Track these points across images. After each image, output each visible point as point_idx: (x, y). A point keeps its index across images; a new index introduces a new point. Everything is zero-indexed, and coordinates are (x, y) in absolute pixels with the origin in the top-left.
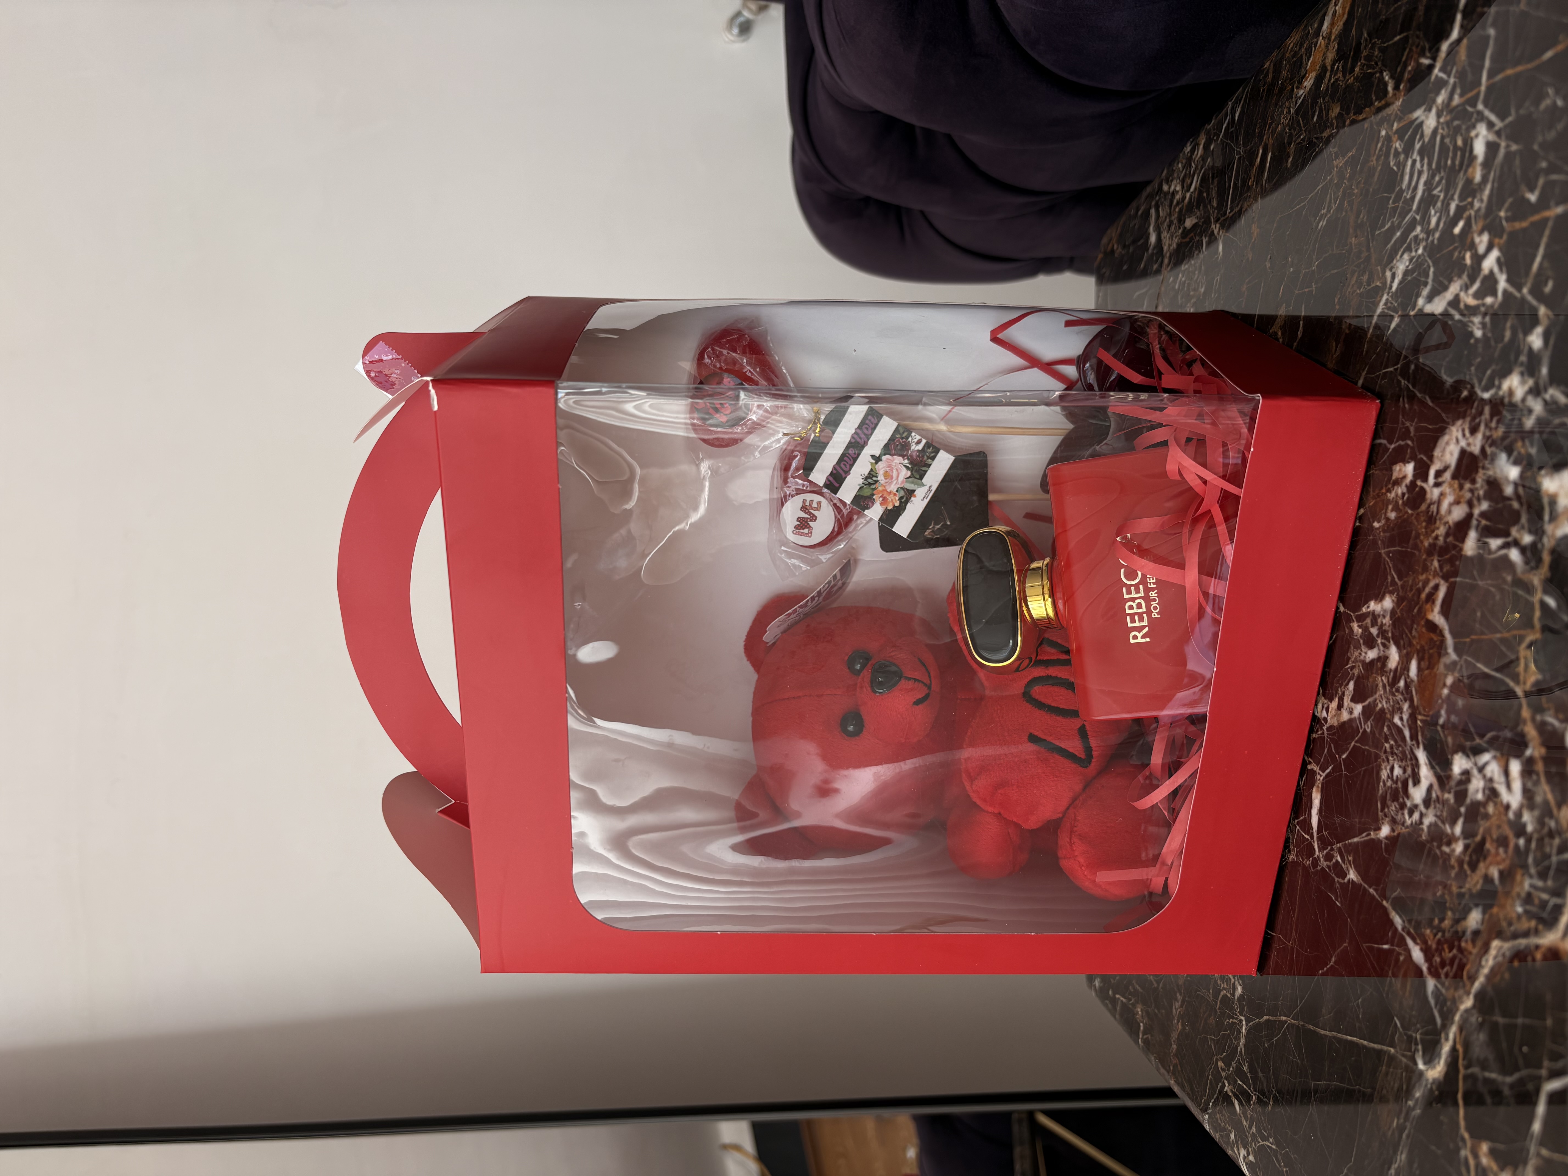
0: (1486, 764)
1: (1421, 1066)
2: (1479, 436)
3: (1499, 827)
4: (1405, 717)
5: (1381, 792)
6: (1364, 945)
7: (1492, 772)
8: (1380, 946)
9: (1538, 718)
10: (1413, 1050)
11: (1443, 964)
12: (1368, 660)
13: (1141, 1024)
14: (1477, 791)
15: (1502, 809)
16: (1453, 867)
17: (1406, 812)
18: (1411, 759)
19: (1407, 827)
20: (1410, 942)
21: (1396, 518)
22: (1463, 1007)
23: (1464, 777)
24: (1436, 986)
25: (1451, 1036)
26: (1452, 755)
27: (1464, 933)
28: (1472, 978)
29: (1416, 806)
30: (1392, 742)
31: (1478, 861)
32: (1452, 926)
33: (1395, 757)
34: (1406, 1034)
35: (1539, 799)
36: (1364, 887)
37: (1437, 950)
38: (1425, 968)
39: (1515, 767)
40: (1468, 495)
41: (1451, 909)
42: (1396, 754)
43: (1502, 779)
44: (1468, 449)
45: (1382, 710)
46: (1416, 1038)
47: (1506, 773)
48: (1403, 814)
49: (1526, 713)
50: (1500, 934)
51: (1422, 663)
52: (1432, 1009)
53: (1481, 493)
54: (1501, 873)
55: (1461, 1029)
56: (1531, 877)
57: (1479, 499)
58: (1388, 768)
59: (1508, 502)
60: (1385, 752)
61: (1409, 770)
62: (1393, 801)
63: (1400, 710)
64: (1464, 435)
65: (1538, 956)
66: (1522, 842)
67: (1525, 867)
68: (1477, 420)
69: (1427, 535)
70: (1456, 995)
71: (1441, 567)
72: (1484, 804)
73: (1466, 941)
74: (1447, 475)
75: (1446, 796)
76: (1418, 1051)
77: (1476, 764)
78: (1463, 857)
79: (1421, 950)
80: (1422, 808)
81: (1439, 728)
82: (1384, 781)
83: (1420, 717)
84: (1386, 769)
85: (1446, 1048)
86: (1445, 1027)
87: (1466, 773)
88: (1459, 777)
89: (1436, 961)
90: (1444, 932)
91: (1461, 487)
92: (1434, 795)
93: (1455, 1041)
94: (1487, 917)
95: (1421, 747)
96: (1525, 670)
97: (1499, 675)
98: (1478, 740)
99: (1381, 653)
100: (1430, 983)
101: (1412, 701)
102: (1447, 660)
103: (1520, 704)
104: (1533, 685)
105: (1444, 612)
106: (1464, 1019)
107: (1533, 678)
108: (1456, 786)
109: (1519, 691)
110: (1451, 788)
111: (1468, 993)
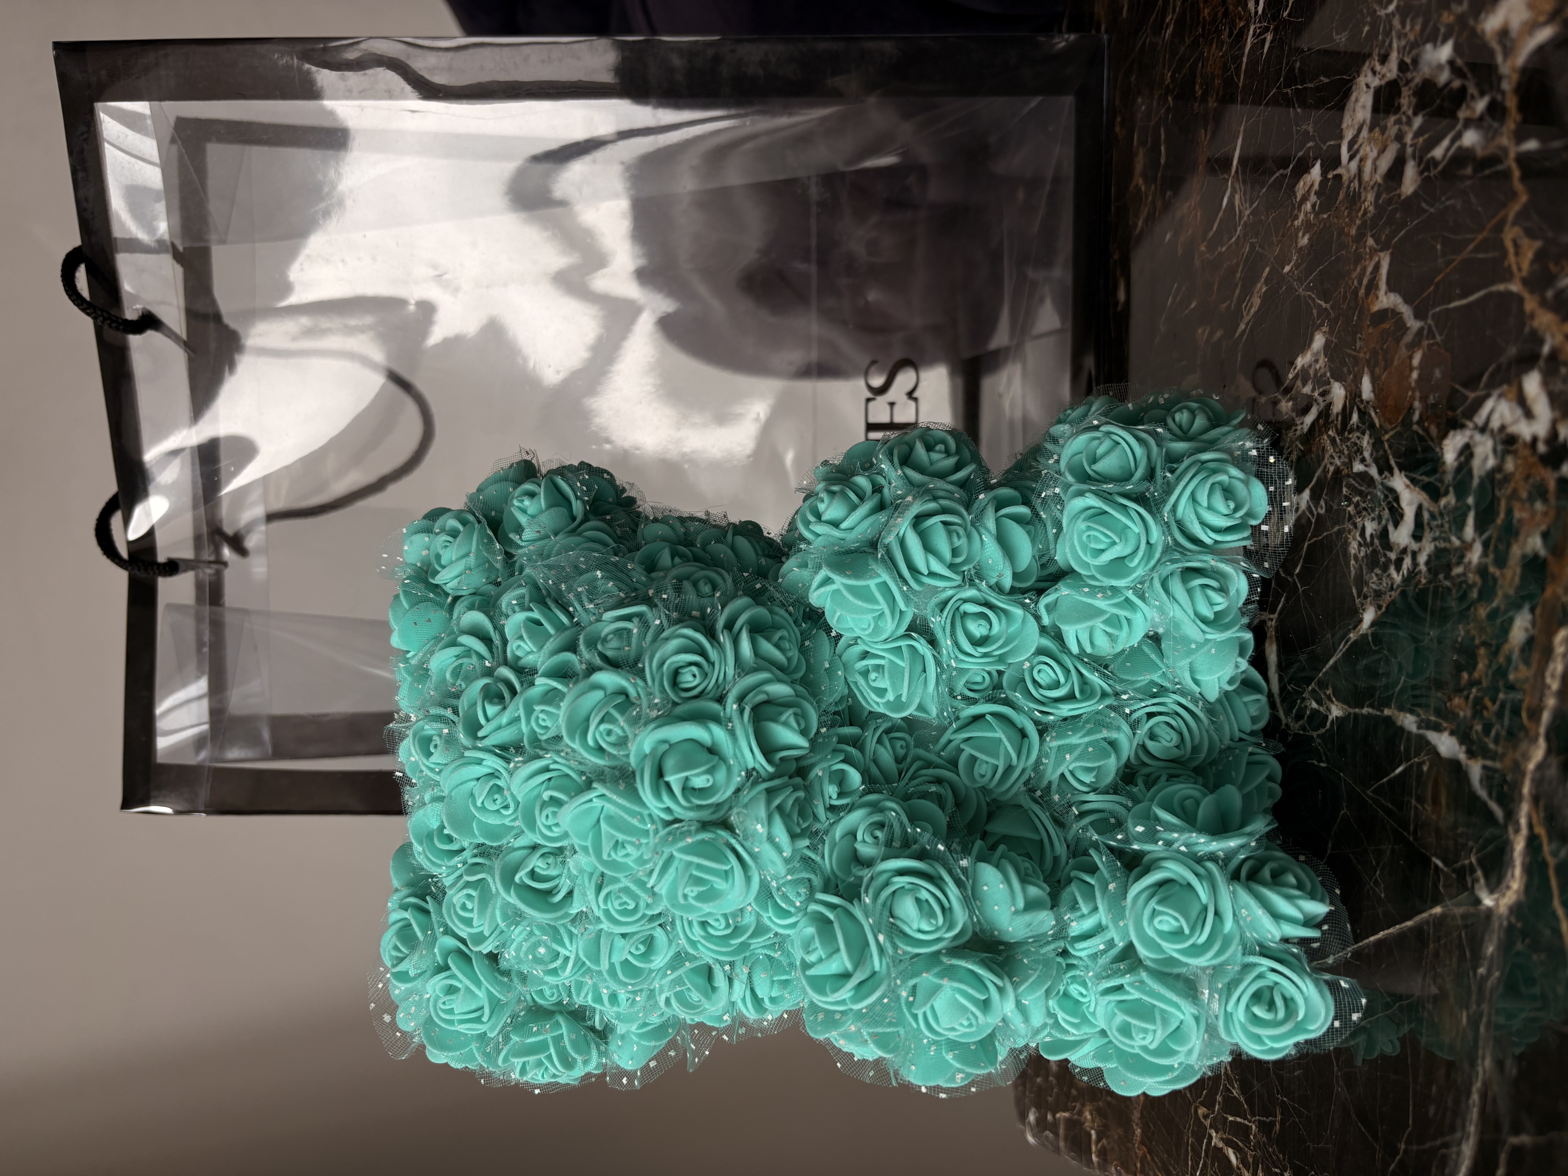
0: (1491, 412)
1: (1488, 901)
2: (1394, 56)
3: (1527, 478)
4: (1367, 454)
5: (1353, 572)
6: (1369, 792)
7: (1502, 416)
8: (1392, 775)
9: (1550, 294)
10: (1469, 885)
11: (1487, 729)
12: (1306, 428)
13: (1093, 1132)
14: (1486, 459)
15: (1527, 452)
16: (1474, 584)
17: (1392, 570)
18: (1386, 497)
19: (1398, 586)
20: (1432, 736)
21: (1309, 239)
22: (1531, 766)
23: (1462, 459)
24: (1484, 767)
25: (1523, 821)
26: (1440, 444)
27: (1509, 659)
28: (1535, 714)
29: (1404, 551)
30: (1357, 499)
31: (1509, 546)
32: (1489, 666)
33: (1364, 513)
34: (1454, 871)
36: (1355, 714)
37: (1474, 716)
38: (1462, 757)
39: (1532, 384)
40: (1393, 131)
41: (1484, 644)
42: (1365, 509)
43: (1519, 412)
44: (1383, 82)
45: (1338, 471)
46: (1471, 864)
47: (1522, 401)
48: (1389, 575)
49: (1530, 304)
51: (1377, 370)
52: (1485, 804)
53: (1410, 112)
54: (1545, 536)
55: (1536, 799)
57: (1409, 123)
58: (1358, 535)
59: (1446, 91)
60: (1350, 517)
61: (1386, 514)
62: (1372, 571)
63: (1360, 450)
64: (1374, 73)
68: (1387, 43)
69: (1352, 220)
70: (1518, 756)
71: (1377, 241)
72: (1498, 469)
73: (1516, 669)
74: (1365, 133)
75: (1443, 502)
76: (1477, 880)
78: (1484, 560)
79: (1452, 733)
80: (1414, 546)
81: (1415, 427)
82: (1356, 558)
83: (1387, 437)
84: (1354, 539)
85: (1519, 845)
86: (1511, 815)
87: (1467, 452)
88: (1456, 464)
89: (1477, 732)
90: (1478, 682)
91: (1383, 130)
92: (1426, 516)
93: (1530, 826)
94: (1538, 611)
95: (1396, 471)
96: (1517, 254)
97: (1481, 293)
98: (1472, 395)
99: (1322, 404)
100: (1475, 770)
101: (1372, 426)
102: (1408, 338)
103: (1520, 300)
104: (1532, 263)
105: (1392, 287)
106: (1538, 783)
107: (1530, 255)
108: (1454, 479)
109: (1515, 287)
110: (1449, 486)
111: (1534, 740)
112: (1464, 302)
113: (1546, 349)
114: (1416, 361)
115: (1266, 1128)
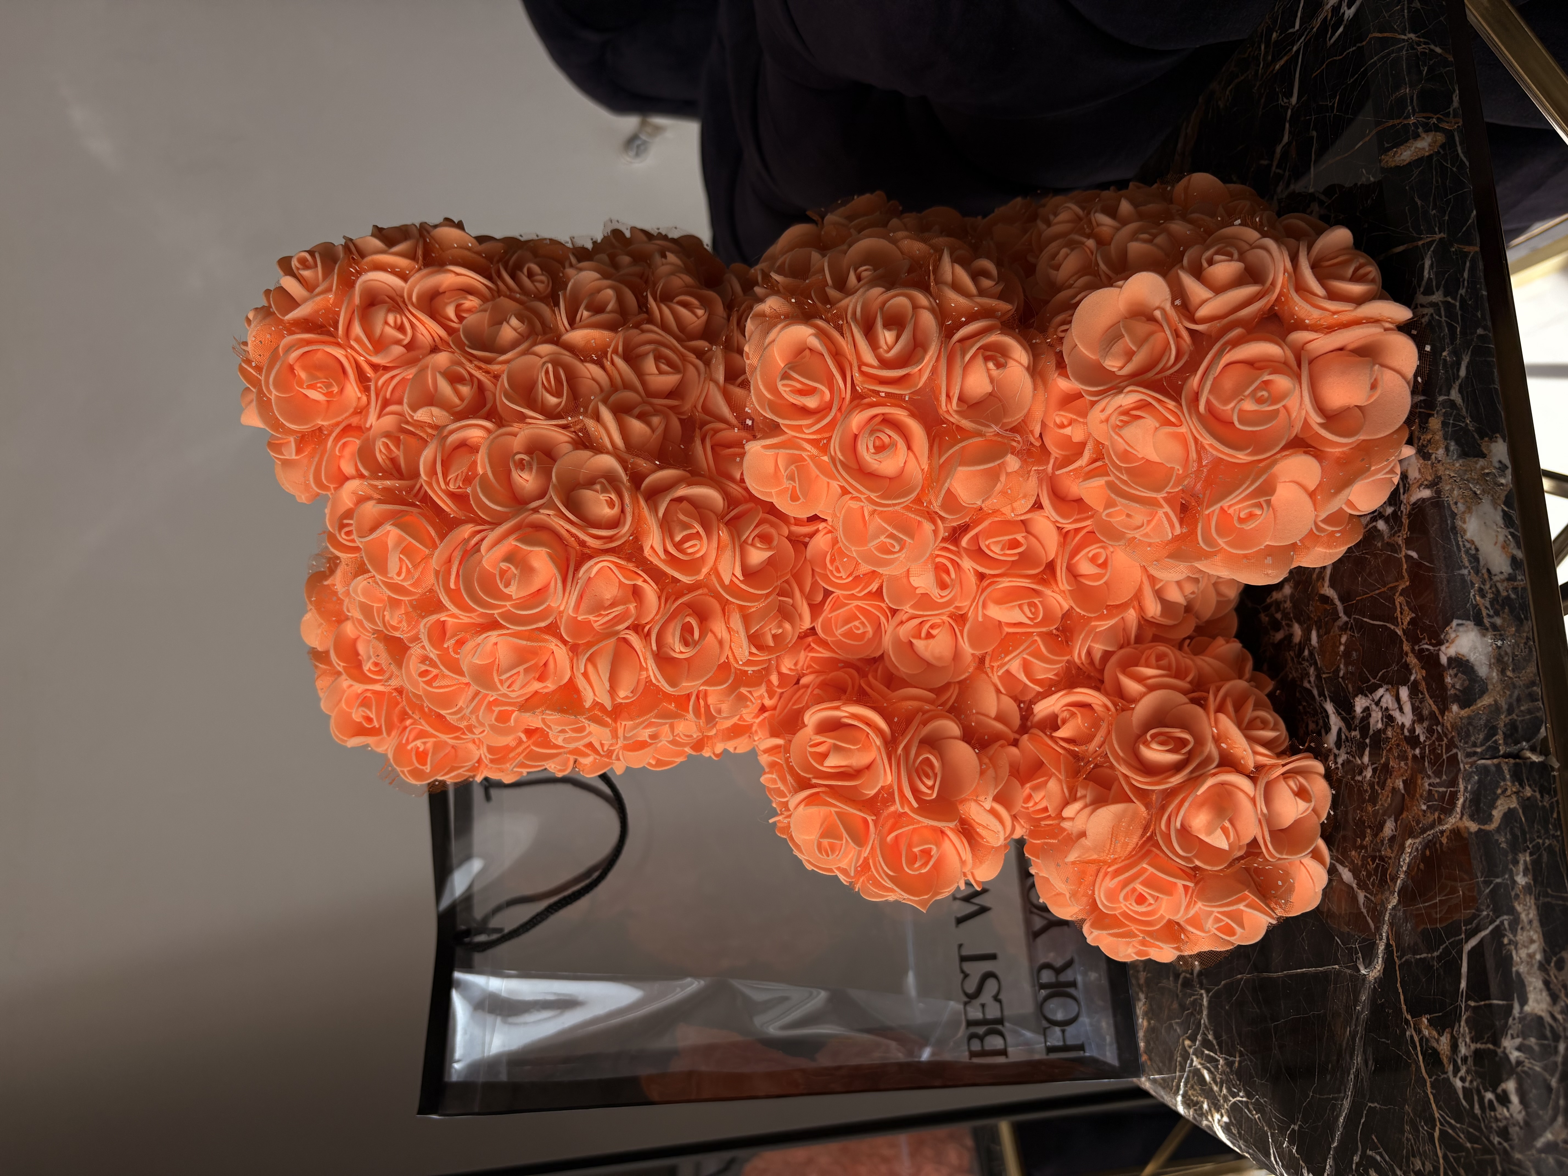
0: (1382, 696)
1: (1363, 972)
3: (1398, 745)
4: (1312, 679)
7: (1387, 702)
9: (1417, 648)
10: (1354, 959)
11: (1369, 876)
12: (1276, 642)
14: (1377, 722)
15: (1398, 731)
16: (1366, 791)
18: (1322, 712)
20: (1340, 868)
22: (1390, 907)
23: (1365, 714)
24: (1365, 896)
25: (1384, 935)
26: (1354, 699)
27: (1382, 841)
28: (1394, 879)
30: (1305, 704)
31: (1385, 779)
32: (1372, 842)
34: (1347, 948)
35: (1426, 712)
37: (1362, 866)
38: (1355, 886)
39: (1404, 693)
41: (1370, 827)
43: (1396, 706)
45: (1294, 679)
46: (1356, 948)
47: (1398, 699)
49: (1406, 647)
50: (1411, 834)
51: (1321, 631)
52: (1365, 918)
54: (1404, 782)
55: (1391, 924)
56: (1429, 777)
61: (1321, 722)
63: (1308, 674)
65: (1444, 840)
66: (1417, 751)
67: (1422, 770)
70: (1384, 898)
72: (1384, 731)
73: (1386, 849)
75: (1353, 733)
76: (1359, 958)
77: (1373, 700)
78: (1373, 780)
79: (1350, 870)
81: (1340, 680)
83: (1324, 676)
85: (1382, 947)
86: (1378, 929)
87: (1367, 710)
88: (1361, 715)
89: (1363, 875)
90: (1365, 848)
92: (1343, 737)
93: (1388, 938)
94: (1399, 823)
95: (1328, 699)
96: (1401, 613)
97: (1381, 623)
98: (1373, 681)
99: (1287, 632)
100: (1361, 896)
101: (1316, 663)
102: (1340, 623)
103: (1401, 642)
104: (1409, 624)
105: (1332, 585)
106: (1393, 917)
107: (1408, 619)
108: (1360, 723)
109: (1400, 632)
110: (1356, 726)
111: (1393, 893)
112: (1372, 622)
113: (1412, 678)
114: (1344, 639)
115: (1230, 1064)
